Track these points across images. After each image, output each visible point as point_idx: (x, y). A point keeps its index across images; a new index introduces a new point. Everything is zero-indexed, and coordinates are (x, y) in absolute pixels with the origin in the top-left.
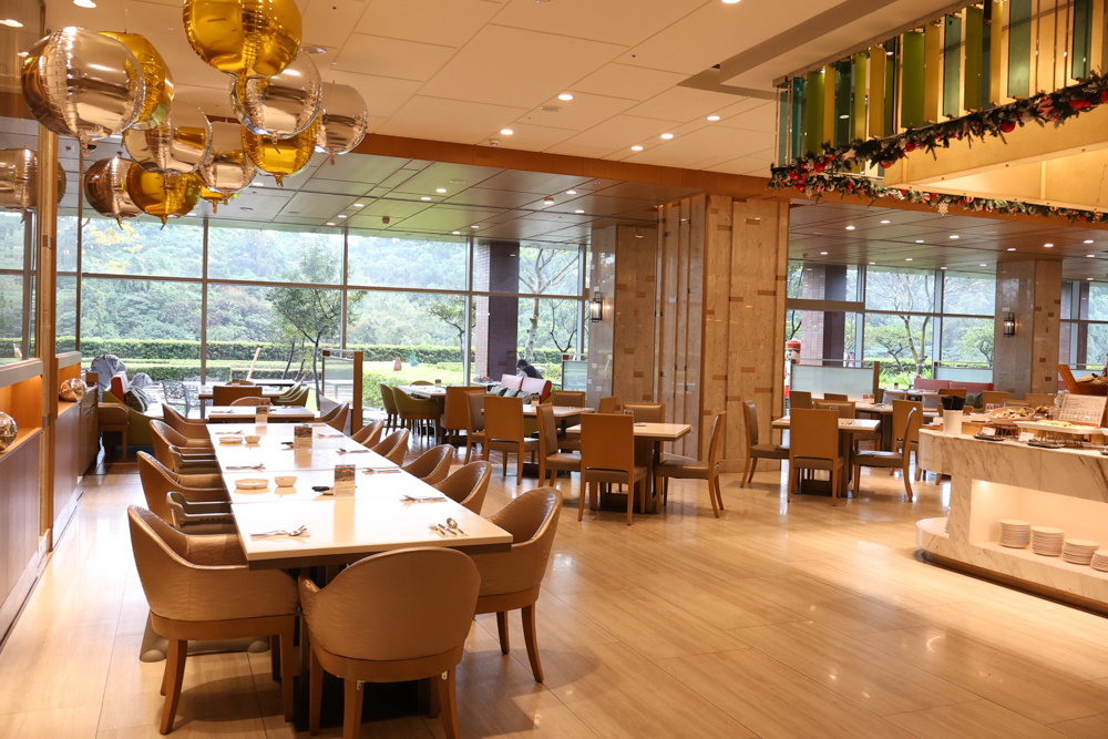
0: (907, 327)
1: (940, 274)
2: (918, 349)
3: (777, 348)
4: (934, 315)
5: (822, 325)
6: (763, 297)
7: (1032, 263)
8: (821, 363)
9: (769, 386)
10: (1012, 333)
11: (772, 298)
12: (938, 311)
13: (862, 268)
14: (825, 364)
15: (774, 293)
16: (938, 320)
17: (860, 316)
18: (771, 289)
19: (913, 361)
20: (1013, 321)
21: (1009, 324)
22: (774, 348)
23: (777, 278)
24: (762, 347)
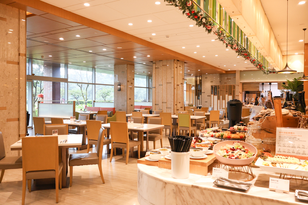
0: (81, 89)
1: (94, 69)
2: (85, 97)
3: (21, 95)
4: (92, 84)
5: (51, 88)
6: (11, 65)
7: (126, 65)
8: (52, 103)
9: (17, 117)
10: (120, 90)
11: (17, 66)
12: (94, 83)
13: (66, 65)
14: (53, 103)
15: (18, 63)
16: (94, 86)
17: (66, 84)
18: (16, 60)
19: (83, 101)
20: (120, 86)
21: (119, 87)
22: (19, 95)
23: (19, 54)
24: (11, 94)
